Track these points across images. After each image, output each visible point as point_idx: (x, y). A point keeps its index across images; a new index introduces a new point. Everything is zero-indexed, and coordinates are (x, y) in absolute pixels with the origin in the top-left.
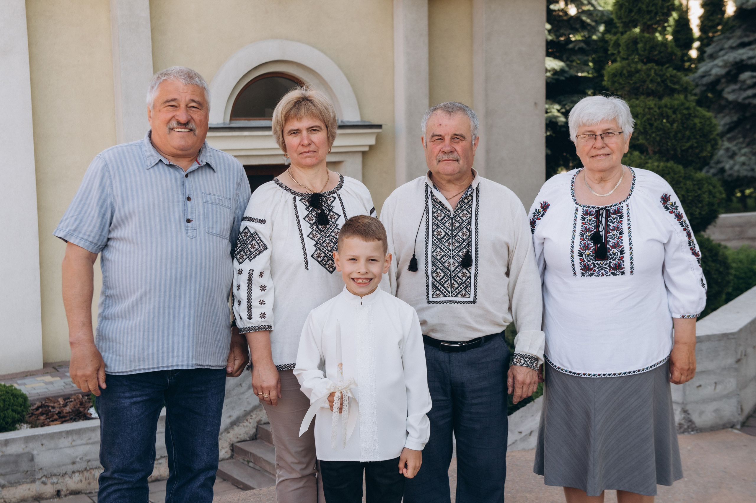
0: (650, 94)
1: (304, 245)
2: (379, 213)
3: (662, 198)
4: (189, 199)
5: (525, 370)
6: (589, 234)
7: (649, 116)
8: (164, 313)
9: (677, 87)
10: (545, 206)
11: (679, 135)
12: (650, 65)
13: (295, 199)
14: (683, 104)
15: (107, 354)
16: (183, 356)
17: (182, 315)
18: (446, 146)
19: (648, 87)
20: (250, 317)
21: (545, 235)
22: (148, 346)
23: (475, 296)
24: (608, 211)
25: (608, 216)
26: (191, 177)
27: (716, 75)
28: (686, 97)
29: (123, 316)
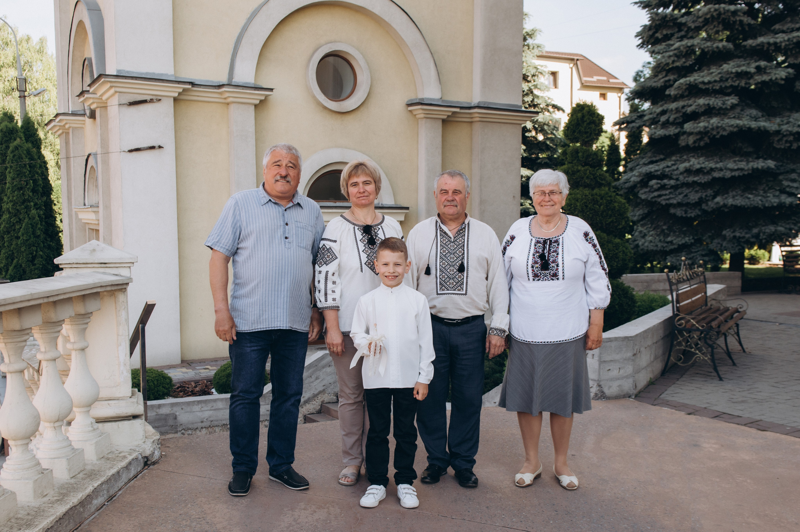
0: (586, 186)
1: (360, 257)
2: (406, 240)
3: (584, 234)
4: (287, 224)
5: (496, 337)
6: (538, 254)
7: (585, 201)
8: (272, 294)
9: (603, 182)
10: (513, 238)
11: (605, 214)
12: (587, 167)
13: (354, 228)
14: (607, 193)
15: (237, 320)
16: (283, 321)
17: (282, 296)
18: (450, 196)
19: (585, 182)
20: (326, 301)
21: (511, 255)
22: (263, 314)
23: (466, 290)
24: (551, 241)
25: (550, 244)
26: (288, 211)
27: (634, 181)
28: (609, 189)
29: (247, 296)
